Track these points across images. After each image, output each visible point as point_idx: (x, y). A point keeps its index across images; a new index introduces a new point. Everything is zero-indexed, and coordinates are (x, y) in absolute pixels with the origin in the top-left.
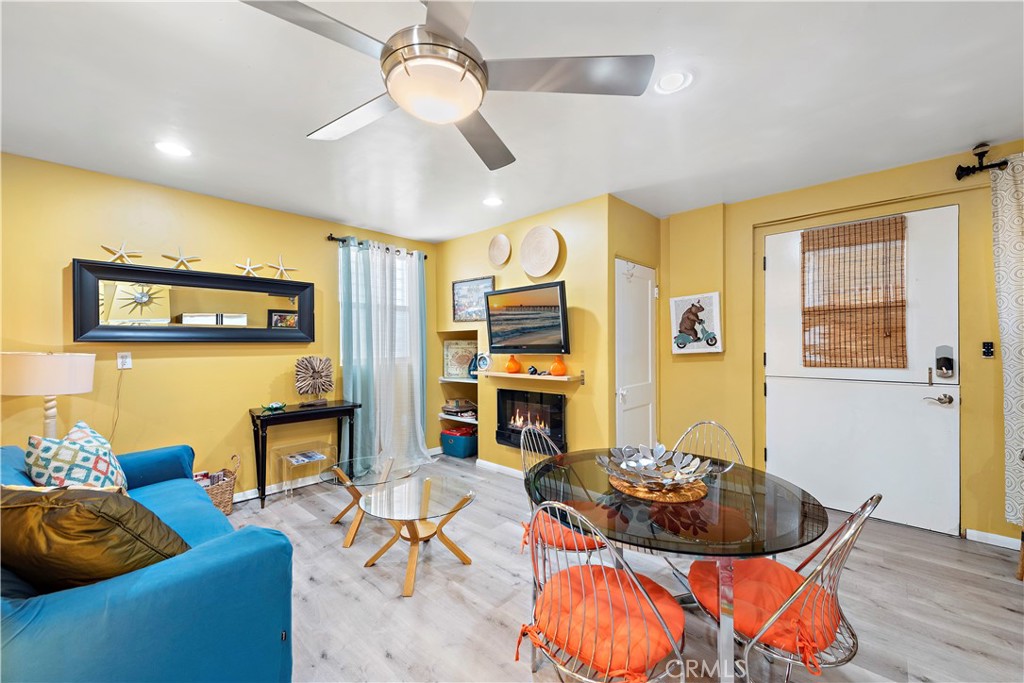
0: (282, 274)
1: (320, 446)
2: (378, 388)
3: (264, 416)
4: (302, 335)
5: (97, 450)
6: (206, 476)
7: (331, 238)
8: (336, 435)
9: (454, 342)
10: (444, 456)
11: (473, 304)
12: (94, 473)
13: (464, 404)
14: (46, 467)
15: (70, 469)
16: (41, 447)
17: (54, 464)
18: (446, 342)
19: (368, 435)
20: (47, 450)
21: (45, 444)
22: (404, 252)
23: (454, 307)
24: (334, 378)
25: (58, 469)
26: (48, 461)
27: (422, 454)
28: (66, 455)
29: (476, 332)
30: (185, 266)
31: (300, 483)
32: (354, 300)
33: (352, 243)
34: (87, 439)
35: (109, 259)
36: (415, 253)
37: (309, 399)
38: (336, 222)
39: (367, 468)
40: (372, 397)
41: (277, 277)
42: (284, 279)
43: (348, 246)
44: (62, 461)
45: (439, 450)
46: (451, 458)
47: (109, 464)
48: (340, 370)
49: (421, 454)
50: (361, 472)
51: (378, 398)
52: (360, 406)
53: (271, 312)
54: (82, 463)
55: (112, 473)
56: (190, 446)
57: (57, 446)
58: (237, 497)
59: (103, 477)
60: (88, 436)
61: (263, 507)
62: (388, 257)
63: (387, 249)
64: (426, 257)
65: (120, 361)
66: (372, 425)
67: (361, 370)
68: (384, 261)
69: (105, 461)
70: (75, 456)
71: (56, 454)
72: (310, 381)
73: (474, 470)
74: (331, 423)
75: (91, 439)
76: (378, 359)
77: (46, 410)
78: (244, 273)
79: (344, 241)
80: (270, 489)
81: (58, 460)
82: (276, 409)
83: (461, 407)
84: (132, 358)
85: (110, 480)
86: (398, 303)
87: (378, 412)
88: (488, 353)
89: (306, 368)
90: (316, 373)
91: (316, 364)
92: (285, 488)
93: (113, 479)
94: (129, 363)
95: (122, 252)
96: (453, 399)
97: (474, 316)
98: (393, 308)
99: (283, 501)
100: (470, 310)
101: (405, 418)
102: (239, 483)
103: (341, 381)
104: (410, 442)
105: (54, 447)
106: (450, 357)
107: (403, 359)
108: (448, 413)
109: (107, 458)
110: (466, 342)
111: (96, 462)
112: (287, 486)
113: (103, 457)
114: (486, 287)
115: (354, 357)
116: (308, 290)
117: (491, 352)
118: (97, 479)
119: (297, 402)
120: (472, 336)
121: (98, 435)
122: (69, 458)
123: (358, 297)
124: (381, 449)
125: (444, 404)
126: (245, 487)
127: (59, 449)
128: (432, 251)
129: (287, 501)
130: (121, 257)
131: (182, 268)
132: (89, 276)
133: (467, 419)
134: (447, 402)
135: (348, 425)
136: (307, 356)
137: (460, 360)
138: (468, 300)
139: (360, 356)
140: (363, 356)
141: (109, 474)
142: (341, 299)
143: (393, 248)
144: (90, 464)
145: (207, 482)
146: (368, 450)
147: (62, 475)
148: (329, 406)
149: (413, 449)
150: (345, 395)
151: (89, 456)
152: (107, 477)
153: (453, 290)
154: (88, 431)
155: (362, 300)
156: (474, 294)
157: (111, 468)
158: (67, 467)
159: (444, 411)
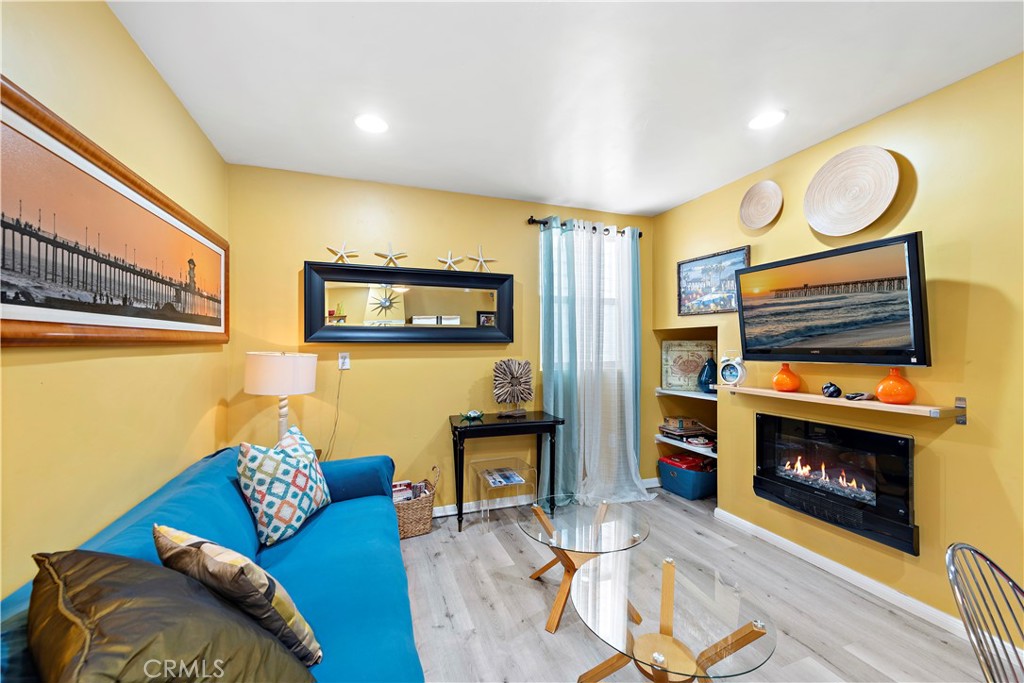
0: (481, 266)
1: (519, 466)
2: (582, 400)
3: (461, 428)
4: (501, 334)
5: (299, 462)
6: (409, 486)
7: (532, 221)
8: (535, 451)
9: (676, 342)
10: (663, 492)
11: (711, 289)
12: (293, 489)
13: (690, 425)
14: (251, 478)
15: (272, 483)
16: (249, 456)
17: (258, 476)
18: (664, 343)
19: (571, 455)
20: (253, 459)
21: (253, 452)
22: (613, 229)
23: (679, 295)
24: (534, 384)
25: (261, 482)
26: (253, 471)
27: (635, 485)
28: (269, 467)
29: (716, 327)
30: (394, 263)
31: (498, 504)
32: (556, 293)
33: (554, 224)
34: (293, 447)
35: (332, 259)
36: (628, 230)
37: (506, 410)
38: (537, 202)
39: (570, 496)
40: (575, 409)
41: (477, 270)
42: (484, 271)
43: (550, 228)
44: (265, 473)
45: (655, 482)
46: (673, 496)
47: (308, 477)
48: (540, 376)
49: (633, 485)
50: (563, 500)
51: (582, 411)
52: (563, 422)
53: (479, 314)
54: (282, 477)
55: (311, 489)
56: (391, 457)
57: (262, 455)
58: (438, 511)
59: (300, 493)
60: (296, 443)
61: (460, 531)
62: (595, 237)
63: (594, 228)
64: (640, 235)
65: (341, 361)
66: (575, 445)
67: (563, 376)
68: (591, 242)
69: (305, 475)
70: (276, 469)
71: (261, 465)
72: (508, 388)
73: (711, 522)
74: (531, 439)
75: (297, 446)
76: (582, 363)
77: (281, 408)
78: (445, 267)
79: (545, 223)
80: (469, 506)
81: (262, 472)
82: (474, 419)
83: (685, 429)
84: (351, 359)
85: (308, 496)
86: (607, 295)
87: (582, 428)
88: (739, 359)
89: (504, 372)
90: (515, 380)
91: (515, 368)
92: (482, 508)
93: (312, 494)
94: (348, 363)
95: (342, 252)
96: (676, 418)
97: (713, 307)
98: (601, 302)
99: (480, 526)
100: (706, 298)
101: (614, 438)
102: (439, 496)
103: (541, 388)
104: (619, 468)
105: (260, 456)
106: (671, 363)
107: (612, 363)
108: (667, 435)
109: (307, 472)
110: (694, 343)
111: (295, 476)
112: (485, 505)
113: (303, 471)
114: (734, 264)
115: (556, 360)
116: (507, 283)
117: (745, 358)
118: (295, 495)
119: (495, 411)
120: (709, 334)
121: (306, 442)
122: (270, 470)
123: (561, 290)
124: (585, 475)
125: (662, 423)
126: (445, 501)
127: (263, 459)
128: (650, 226)
129: (483, 526)
130: (342, 257)
131: (392, 265)
132: (316, 277)
133: (699, 447)
134: (665, 420)
135: (549, 443)
136: (505, 359)
137: (685, 367)
138: (703, 285)
139: (562, 358)
140: (566, 359)
141: (308, 490)
142: (542, 292)
143: (601, 227)
144: (289, 479)
145: (409, 493)
146: (571, 473)
147: (264, 489)
148: (528, 419)
149: (623, 477)
150: (545, 407)
151: (289, 468)
152: (305, 494)
153: (679, 273)
154: (297, 437)
155: (565, 293)
156: (713, 275)
157: (310, 483)
158: (268, 480)
159: (663, 432)
